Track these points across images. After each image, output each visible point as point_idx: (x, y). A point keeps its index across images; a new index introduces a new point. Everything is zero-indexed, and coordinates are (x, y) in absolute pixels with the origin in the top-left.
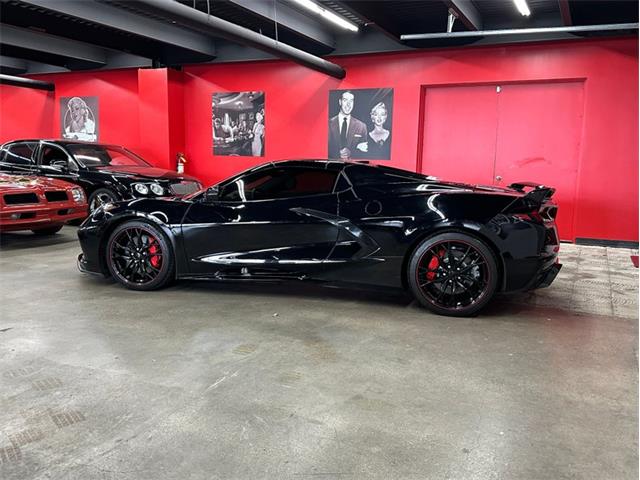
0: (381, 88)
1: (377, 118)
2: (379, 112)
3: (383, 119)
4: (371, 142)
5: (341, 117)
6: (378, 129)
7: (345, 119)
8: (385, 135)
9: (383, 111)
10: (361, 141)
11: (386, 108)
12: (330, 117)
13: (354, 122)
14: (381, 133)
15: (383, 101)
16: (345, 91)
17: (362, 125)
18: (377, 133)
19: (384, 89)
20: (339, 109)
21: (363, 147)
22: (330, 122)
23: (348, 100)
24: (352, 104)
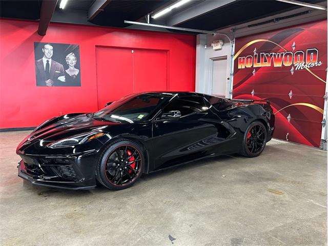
0: (71, 44)
1: (70, 62)
2: (71, 58)
3: (74, 62)
4: (67, 76)
5: (45, 60)
6: (72, 68)
7: (48, 61)
8: (77, 72)
9: (74, 58)
10: (60, 75)
11: (76, 56)
12: (36, 59)
13: (54, 63)
14: (74, 71)
15: (73, 52)
16: (47, 44)
17: (61, 66)
18: (71, 71)
19: (73, 45)
20: (43, 54)
21: (62, 79)
22: (36, 63)
23: (49, 49)
24: (52, 52)
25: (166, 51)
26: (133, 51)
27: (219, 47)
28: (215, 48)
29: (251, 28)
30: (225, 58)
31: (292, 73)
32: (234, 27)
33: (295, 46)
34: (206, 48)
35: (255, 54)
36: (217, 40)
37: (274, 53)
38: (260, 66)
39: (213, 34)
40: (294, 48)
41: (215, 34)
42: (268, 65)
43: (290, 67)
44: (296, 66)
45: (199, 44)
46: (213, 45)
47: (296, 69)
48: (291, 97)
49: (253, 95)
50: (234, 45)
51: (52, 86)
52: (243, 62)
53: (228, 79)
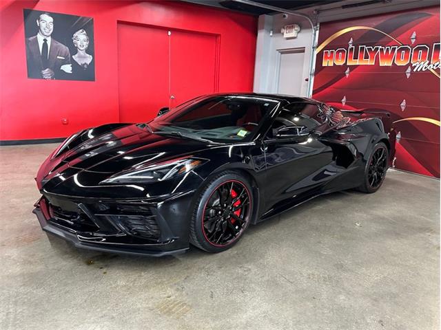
0: (82, 16)
1: (79, 43)
2: (81, 38)
3: (86, 44)
4: (74, 64)
5: (40, 38)
6: (82, 53)
7: (45, 40)
8: (88, 59)
9: (85, 37)
10: (64, 63)
11: (88, 35)
12: (28, 35)
13: (55, 44)
14: (85, 57)
15: (84, 28)
16: (44, 13)
17: (65, 48)
18: (80, 57)
19: (83, 18)
20: (37, 29)
21: (67, 68)
22: (27, 42)
23: (46, 22)
24: (52, 27)
25: (217, 36)
26: (170, 33)
27: (293, 33)
28: (286, 35)
29: (346, 10)
30: (302, 50)
31: (408, 75)
32: (317, 7)
33: (416, 38)
34: (271, 34)
35: (351, 46)
36: (290, 25)
37: (380, 47)
38: (358, 64)
39: (284, 16)
40: (413, 41)
41: (287, 16)
42: (370, 62)
43: (406, 67)
44: (415, 67)
45: (263, 28)
46: (283, 31)
47: (415, 70)
48: (403, 108)
49: (344, 104)
50: (318, 32)
51: (52, 78)
52: (331, 57)
53: (307, 80)
